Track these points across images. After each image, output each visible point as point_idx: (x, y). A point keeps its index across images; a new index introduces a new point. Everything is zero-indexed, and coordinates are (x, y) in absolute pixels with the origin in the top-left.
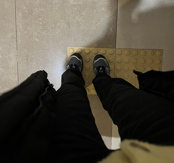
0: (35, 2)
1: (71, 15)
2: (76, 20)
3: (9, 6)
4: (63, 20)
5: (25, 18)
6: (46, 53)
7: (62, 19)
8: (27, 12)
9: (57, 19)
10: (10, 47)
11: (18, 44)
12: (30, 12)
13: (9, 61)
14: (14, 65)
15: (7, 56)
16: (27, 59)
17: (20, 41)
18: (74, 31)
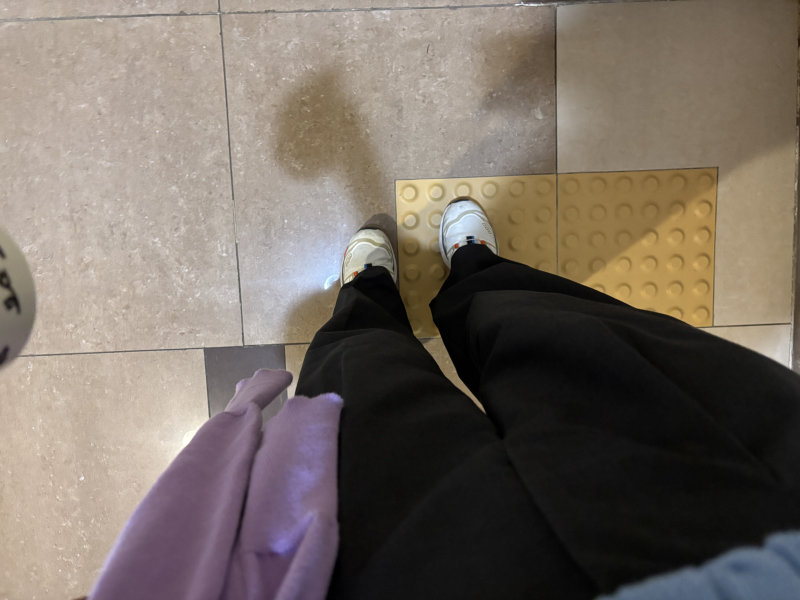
0: (288, 43)
1: (402, 77)
2: (420, 92)
3: (203, 61)
4: (377, 95)
5: (254, 98)
6: (329, 208)
7: (375, 90)
8: (261, 77)
9: (360, 92)
10: (211, 196)
11: (235, 183)
12: (273, 77)
13: (208, 241)
14: (224, 255)
15: (203, 227)
16: (267, 232)
17: (242, 173)
18: (414, 128)
